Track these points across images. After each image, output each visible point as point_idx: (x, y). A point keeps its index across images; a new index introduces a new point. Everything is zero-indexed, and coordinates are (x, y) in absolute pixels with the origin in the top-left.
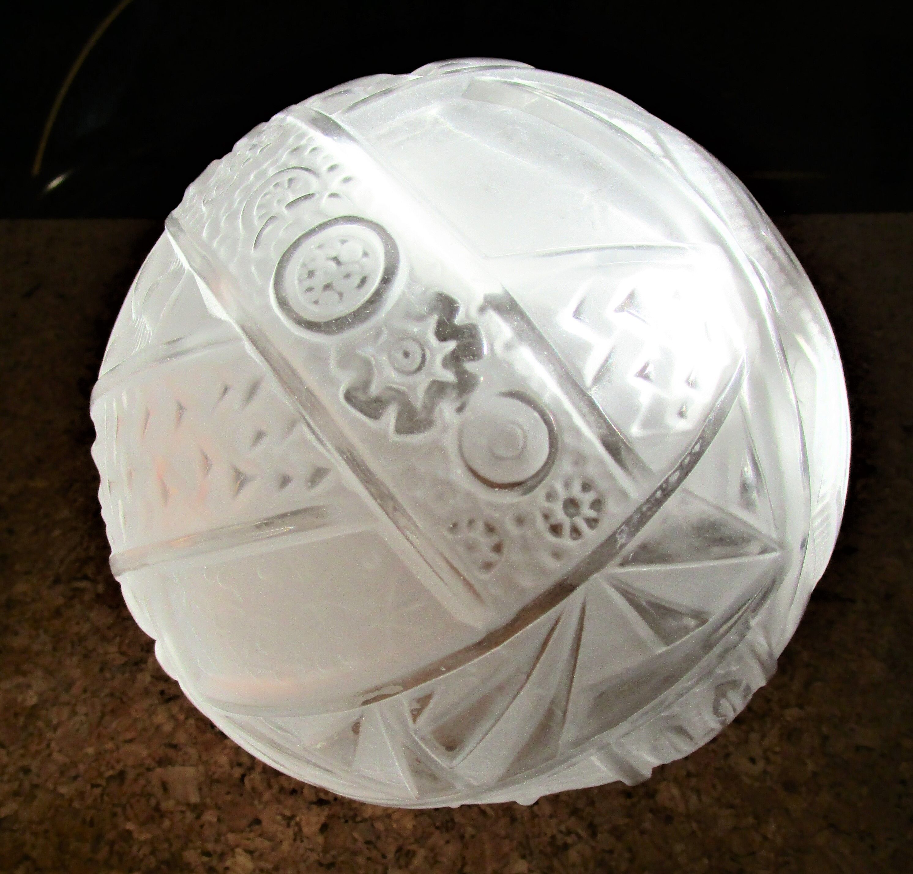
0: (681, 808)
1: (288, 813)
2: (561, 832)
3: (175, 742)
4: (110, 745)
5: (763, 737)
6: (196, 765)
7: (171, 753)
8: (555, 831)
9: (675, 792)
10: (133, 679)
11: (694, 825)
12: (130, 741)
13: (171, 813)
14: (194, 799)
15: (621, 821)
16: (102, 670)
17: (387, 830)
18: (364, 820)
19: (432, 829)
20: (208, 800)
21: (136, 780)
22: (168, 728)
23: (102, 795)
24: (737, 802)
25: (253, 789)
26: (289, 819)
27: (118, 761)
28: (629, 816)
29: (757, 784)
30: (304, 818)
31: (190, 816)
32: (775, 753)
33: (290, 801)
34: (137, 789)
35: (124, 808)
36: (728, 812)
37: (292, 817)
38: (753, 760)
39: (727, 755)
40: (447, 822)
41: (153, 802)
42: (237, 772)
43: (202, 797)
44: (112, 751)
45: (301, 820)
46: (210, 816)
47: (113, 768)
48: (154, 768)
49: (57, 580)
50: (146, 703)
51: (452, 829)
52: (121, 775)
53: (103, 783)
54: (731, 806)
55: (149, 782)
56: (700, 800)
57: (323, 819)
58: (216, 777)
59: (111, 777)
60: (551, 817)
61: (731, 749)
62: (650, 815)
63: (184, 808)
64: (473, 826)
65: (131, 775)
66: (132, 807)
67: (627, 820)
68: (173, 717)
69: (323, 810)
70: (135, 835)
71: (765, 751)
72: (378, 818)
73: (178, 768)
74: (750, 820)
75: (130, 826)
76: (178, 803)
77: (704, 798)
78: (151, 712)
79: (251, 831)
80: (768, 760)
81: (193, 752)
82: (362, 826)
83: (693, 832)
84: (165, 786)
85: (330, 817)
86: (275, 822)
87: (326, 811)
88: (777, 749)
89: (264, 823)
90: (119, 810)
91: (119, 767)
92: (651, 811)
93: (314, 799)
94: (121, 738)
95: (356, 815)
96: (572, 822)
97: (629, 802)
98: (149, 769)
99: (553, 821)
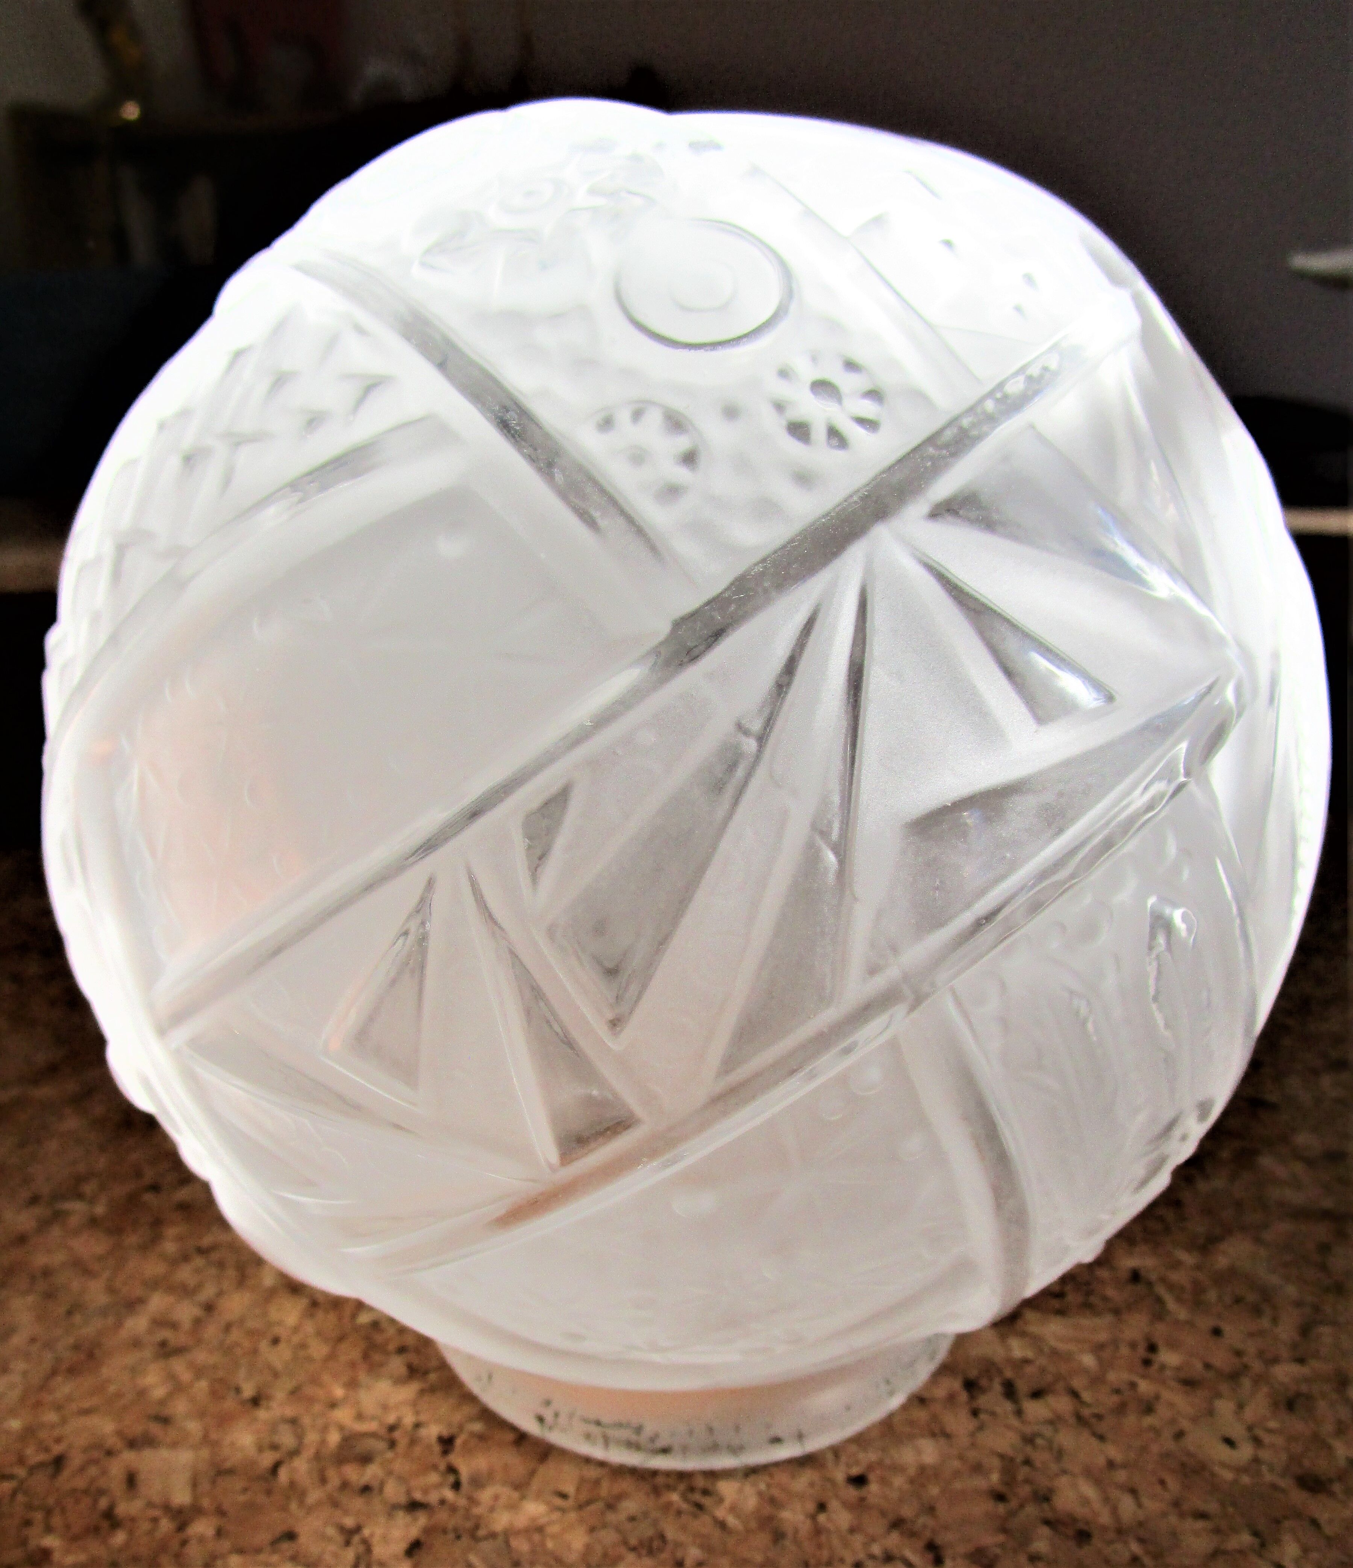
0: (1105, 1518)
1: (349, 1522)
2: (872, 1557)
3: (167, 1412)
4: (51, 1417)
5: (1241, 1406)
6: (195, 1447)
7: (155, 1429)
8: (861, 1556)
9: (1089, 1490)
10: (119, 1324)
11: (1135, 1548)
12: (87, 1412)
13: (133, 1520)
14: (182, 1497)
15: (990, 1540)
16: (69, 1313)
17: (533, 1552)
18: (493, 1535)
19: (623, 1550)
20: (206, 1503)
21: (82, 1469)
22: (159, 1392)
23: (14, 1493)
24: (1212, 1507)
25: (292, 1484)
26: (349, 1534)
27: (58, 1440)
28: (1004, 1530)
29: (1246, 1479)
30: (379, 1531)
31: (166, 1525)
32: (1270, 1431)
33: (358, 1503)
34: (80, 1483)
35: (49, 1512)
36: (1200, 1524)
37: (358, 1529)
38: (1229, 1442)
39: (1179, 1435)
40: (651, 1540)
41: (103, 1503)
42: (267, 1459)
43: (196, 1497)
44: (53, 1426)
45: (372, 1535)
46: (202, 1527)
47: (47, 1450)
48: (120, 1452)
49: (34, 1200)
50: (130, 1359)
51: (661, 1550)
52: (59, 1462)
53: (21, 1472)
54: (1202, 1515)
55: (104, 1472)
56: (1140, 1505)
57: (414, 1532)
58: (228, 1465)
59: (41, 1465)
60: (852, 1530)
61: (1185, 1424)
62: (1045, 1531)
63: (156, 1513)
64: (702, 1546)
65: (76, 1460)
66: (63, 1511)
67: (1001, 1538)
68: (172, 1377)
69: (415, 1520)
70: (57, 1556)
71: (1250, 1428)
72: (518, 1533)
73: (164, 1453)
74: (1246, 1538)
75: (51, 1541)
76: (150, 1505)
77: (1146, 1502)
78: (134, 1371)
79: (274, 1552)
80: (1257, 1441)
81: (194, 1427)
82: (486, 1546)
83: (1135, 1559)
84: (131, 1480)
85: (428, 1531)
86: (324, 1537)
87: (422, 1520)
88: (1273, 1424)
89: (303, 1539)
90: (38, 1516)
91: (57, 1449)
92: (1047, 1522)
93: (403, 1499)
94: (74, 1407)
95: (477, 1527)
96: (894, 1540)
97: (1001, 1508)
98: (110, 1453)
99: (858, 1540)
